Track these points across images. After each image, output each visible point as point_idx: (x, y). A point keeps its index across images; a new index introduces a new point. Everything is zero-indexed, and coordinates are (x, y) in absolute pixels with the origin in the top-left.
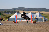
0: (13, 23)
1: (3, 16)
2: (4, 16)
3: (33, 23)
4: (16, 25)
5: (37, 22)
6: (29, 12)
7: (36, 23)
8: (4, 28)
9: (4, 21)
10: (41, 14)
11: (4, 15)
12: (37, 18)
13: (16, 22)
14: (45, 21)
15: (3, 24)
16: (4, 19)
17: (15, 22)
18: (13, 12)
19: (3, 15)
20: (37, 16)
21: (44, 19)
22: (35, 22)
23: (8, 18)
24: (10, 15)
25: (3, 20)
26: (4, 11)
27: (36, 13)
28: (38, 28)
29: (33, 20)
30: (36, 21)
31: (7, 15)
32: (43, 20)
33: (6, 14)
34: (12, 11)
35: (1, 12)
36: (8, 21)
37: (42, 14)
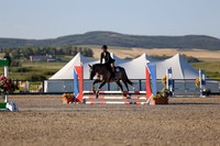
0: (65, 101)
1: (19, 71)
2: (24, 70)
3: (153, 103)
4: (79, 113)
5: (171, 99)
6: (135, 51)
7: (166, 103)
8: (23, 127)
9: (22, 93)
10: (188, 63)
11: (24, 66)
12: (171, 82)
13: (77, 100)
14: (208, 93)
15: (20, 109)
16: (22, 86)
17: (72, 99)
18: (65, 51)
19: (18, 64)
20: (170, 71)
21: (203, 82)
22: (162, 100)
23: (43, 79)
24: (49, 67)
25: (18, 91)
26: (23, 48)
27: (168, 58)
28: (176, 125)
29: (155, 90)
30: (169, 94)
31: (36, 66)
32: (198, 89)
33: (34, 62)
34: (58, 49)
35: (11, 55)
36: (41, 92)
37: (196, 60)
